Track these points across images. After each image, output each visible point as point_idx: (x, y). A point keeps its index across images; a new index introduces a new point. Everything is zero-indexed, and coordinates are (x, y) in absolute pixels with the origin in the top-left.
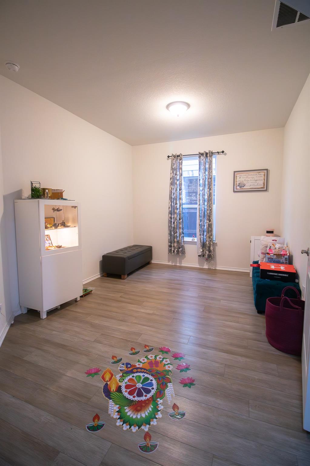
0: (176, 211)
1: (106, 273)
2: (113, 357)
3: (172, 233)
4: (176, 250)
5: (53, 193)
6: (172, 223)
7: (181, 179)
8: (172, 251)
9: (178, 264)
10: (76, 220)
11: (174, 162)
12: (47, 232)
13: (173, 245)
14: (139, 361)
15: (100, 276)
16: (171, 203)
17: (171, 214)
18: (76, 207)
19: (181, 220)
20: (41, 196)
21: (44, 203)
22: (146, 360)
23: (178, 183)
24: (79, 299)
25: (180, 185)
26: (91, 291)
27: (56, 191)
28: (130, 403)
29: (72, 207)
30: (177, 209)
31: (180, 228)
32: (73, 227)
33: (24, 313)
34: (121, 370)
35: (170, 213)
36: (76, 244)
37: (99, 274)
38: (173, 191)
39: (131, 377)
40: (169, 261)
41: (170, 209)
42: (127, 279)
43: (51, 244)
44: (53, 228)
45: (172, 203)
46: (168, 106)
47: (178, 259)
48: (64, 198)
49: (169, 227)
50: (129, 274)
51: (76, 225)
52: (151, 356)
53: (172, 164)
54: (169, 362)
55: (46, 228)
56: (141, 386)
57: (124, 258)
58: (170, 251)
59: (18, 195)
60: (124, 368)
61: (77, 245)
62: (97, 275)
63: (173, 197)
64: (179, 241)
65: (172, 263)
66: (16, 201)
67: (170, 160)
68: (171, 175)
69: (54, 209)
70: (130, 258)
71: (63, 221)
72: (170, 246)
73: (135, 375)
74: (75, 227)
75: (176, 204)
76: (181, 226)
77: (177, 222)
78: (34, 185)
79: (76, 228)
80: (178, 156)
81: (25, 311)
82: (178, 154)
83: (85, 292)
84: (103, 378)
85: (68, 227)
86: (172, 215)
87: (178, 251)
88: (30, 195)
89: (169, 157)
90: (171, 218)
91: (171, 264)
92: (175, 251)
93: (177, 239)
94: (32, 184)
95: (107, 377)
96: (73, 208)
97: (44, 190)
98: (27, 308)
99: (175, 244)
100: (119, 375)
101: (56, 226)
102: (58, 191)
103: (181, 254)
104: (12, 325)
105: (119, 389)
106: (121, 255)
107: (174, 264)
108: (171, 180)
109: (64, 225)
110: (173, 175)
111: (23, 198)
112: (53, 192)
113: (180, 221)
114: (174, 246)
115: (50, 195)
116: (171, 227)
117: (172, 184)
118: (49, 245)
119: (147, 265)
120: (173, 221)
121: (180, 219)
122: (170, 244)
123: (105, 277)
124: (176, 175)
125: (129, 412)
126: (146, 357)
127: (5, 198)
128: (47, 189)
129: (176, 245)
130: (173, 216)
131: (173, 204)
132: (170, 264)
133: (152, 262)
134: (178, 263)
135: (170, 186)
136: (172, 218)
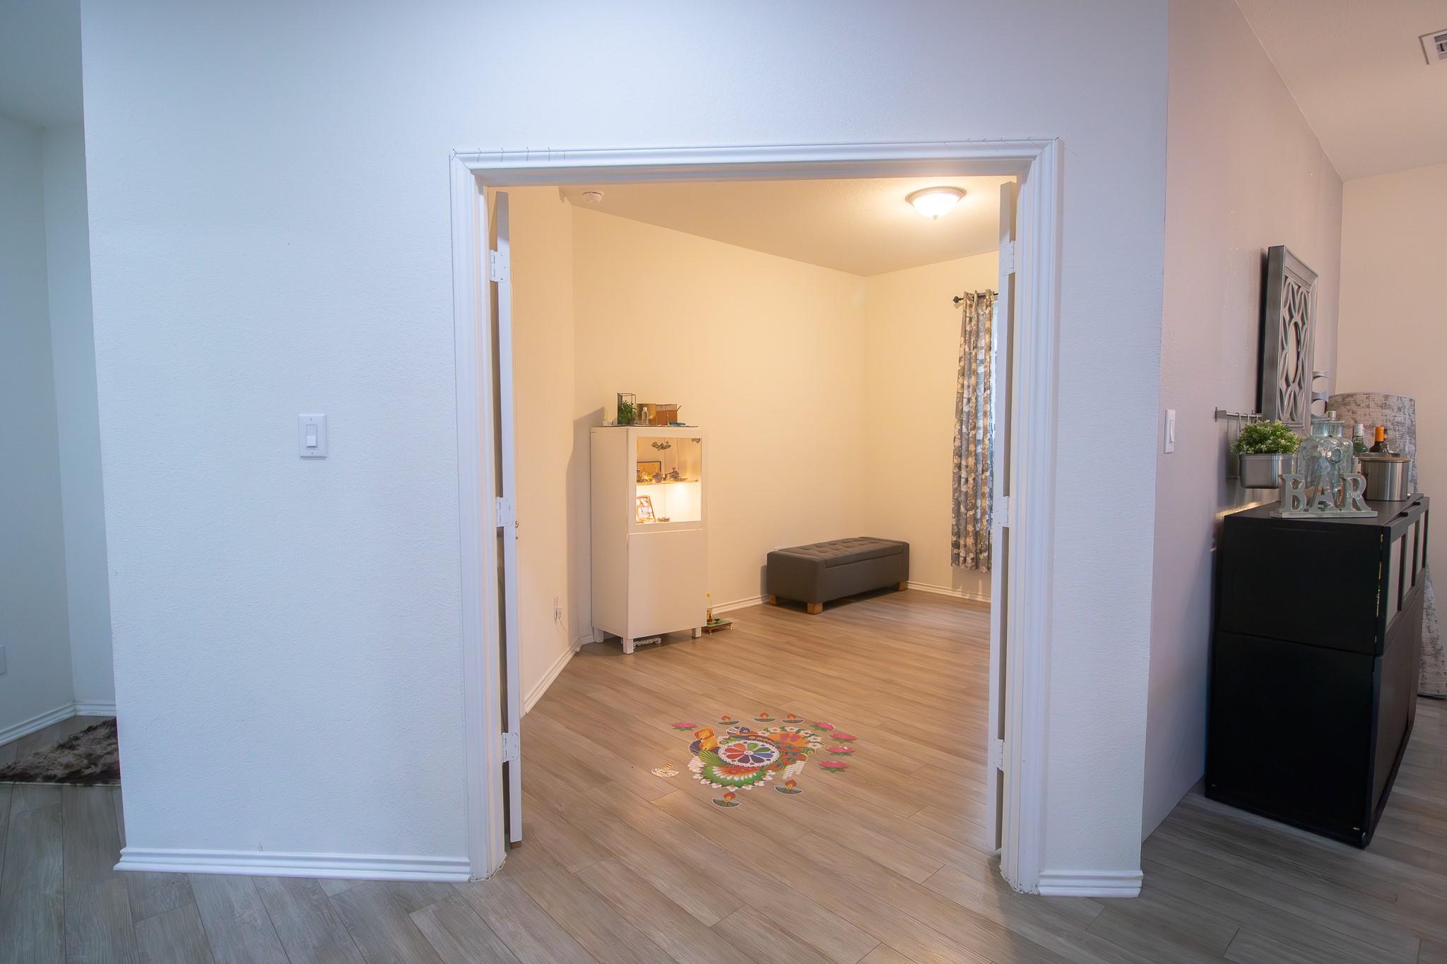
0: (972, 448)
1: (774, 596)
2: (724, 718)
3: (963, 509)
4: (972, 555)
5: (657, 412)
6: (963, 480)
7: (988, 360)
8: (961, 559)
9: (980, 599)
10: (697, 467)
11: (971, 313)
12: (642, 490)
13: (962, 542)
14: (766, 730)
15: (761, 602)
16: (961, 426)
17: (960, 456)
18: (699, 439)
19: (988, 474)
20: (633, 420)
21: (638, 433)
22: (779, 731)
23: (981, 370)
24: (699, 634)
25: (988, 374)
26: (729, 624)
27: (664, 409)
28: (723, 765)
29: (693, 440)
30: (977, 442)
31: (983, 495)
32: (693, 481)
33: (598, 642)
34: (728, 733)
35: (958, 453)
36: (697, 517)
37: (760, 596)
38: (965, 392)
39: (742, 742)
40: (955, 588)
41: (958, 443)
42: (822, 614)
43: (651, 514)
44: (654, 481)
45: (964, 427)
46: (910, 198)
47: (980, 582)
48: (678, 422)
49: (955, 491)
50: (828, 605)
51: (699, 478)
52: (790, 729)
53: (967, 320)
54: (819, 741)
55: (640, 480)
56: (752, 753)
57: (815, 562)
58: (956, 558)
59: (596, 419)
60: (737, 732)
61: (699, 519)
62: (755, 598)
63: (966, 409)
64: (981, 532)
65: (964, 592)
66: (593, 429)
67: (961, 308)
68: (962, 349)
69: (655, 445)
70: (830, 564)
71: (673, 469)
72: (956, 545)
73: (749, 742)
74: (696, 481)
75: (975, 427)
76: (987, 490)
77: (974, 479)
78: (624, 399)
79: (697, 483)
80: (981, 297)
81: (600, 639)
82: (981, 291)
83: (716, 623)
84: (697, 735)
85: (682, 480)
86: (963, 458)
87: (976, 561)
88: (615, 419)
89: (957, 300)
90: (959, 467)
91: (960, 596)
92: (969, 560)
93: (974, 526)
94: (620, 396)
95: (703, 735)
96: (695, 443)
97: (641, 406)
98: (604, 632)
99: (968, 540)
100: (724, 737)
101: (658, 478)
102: (669, 408)
103: (984, 568)
104: (577, 654)
105: (715, 750)
106: (816, 556)
107: (967, 597)
108: (962, 364)
109: (676, 476)
110: (967, 350)
111: (605, 423)
112: (659, 409)
113: (984, 477)
114: (965, 546)
115: (651, 417)
116: (960, 491)
117: (963, 375)
118: (647, 516)
119: (889, 592)
120: (963, 476)
121: (983, 472)
122: (955, 539)
123: (773, 605)
124: (975, 347)
125: (717, 771)
126: (783, 728)
127: (577, 424)
128: (646, 405)
129: (970, 541)
130: (964, 463)
131: (964, 430)
132: (958, 594)
133: (910, 587)
134: (980, 593)
135: (959, 378)
136: (963, 467)
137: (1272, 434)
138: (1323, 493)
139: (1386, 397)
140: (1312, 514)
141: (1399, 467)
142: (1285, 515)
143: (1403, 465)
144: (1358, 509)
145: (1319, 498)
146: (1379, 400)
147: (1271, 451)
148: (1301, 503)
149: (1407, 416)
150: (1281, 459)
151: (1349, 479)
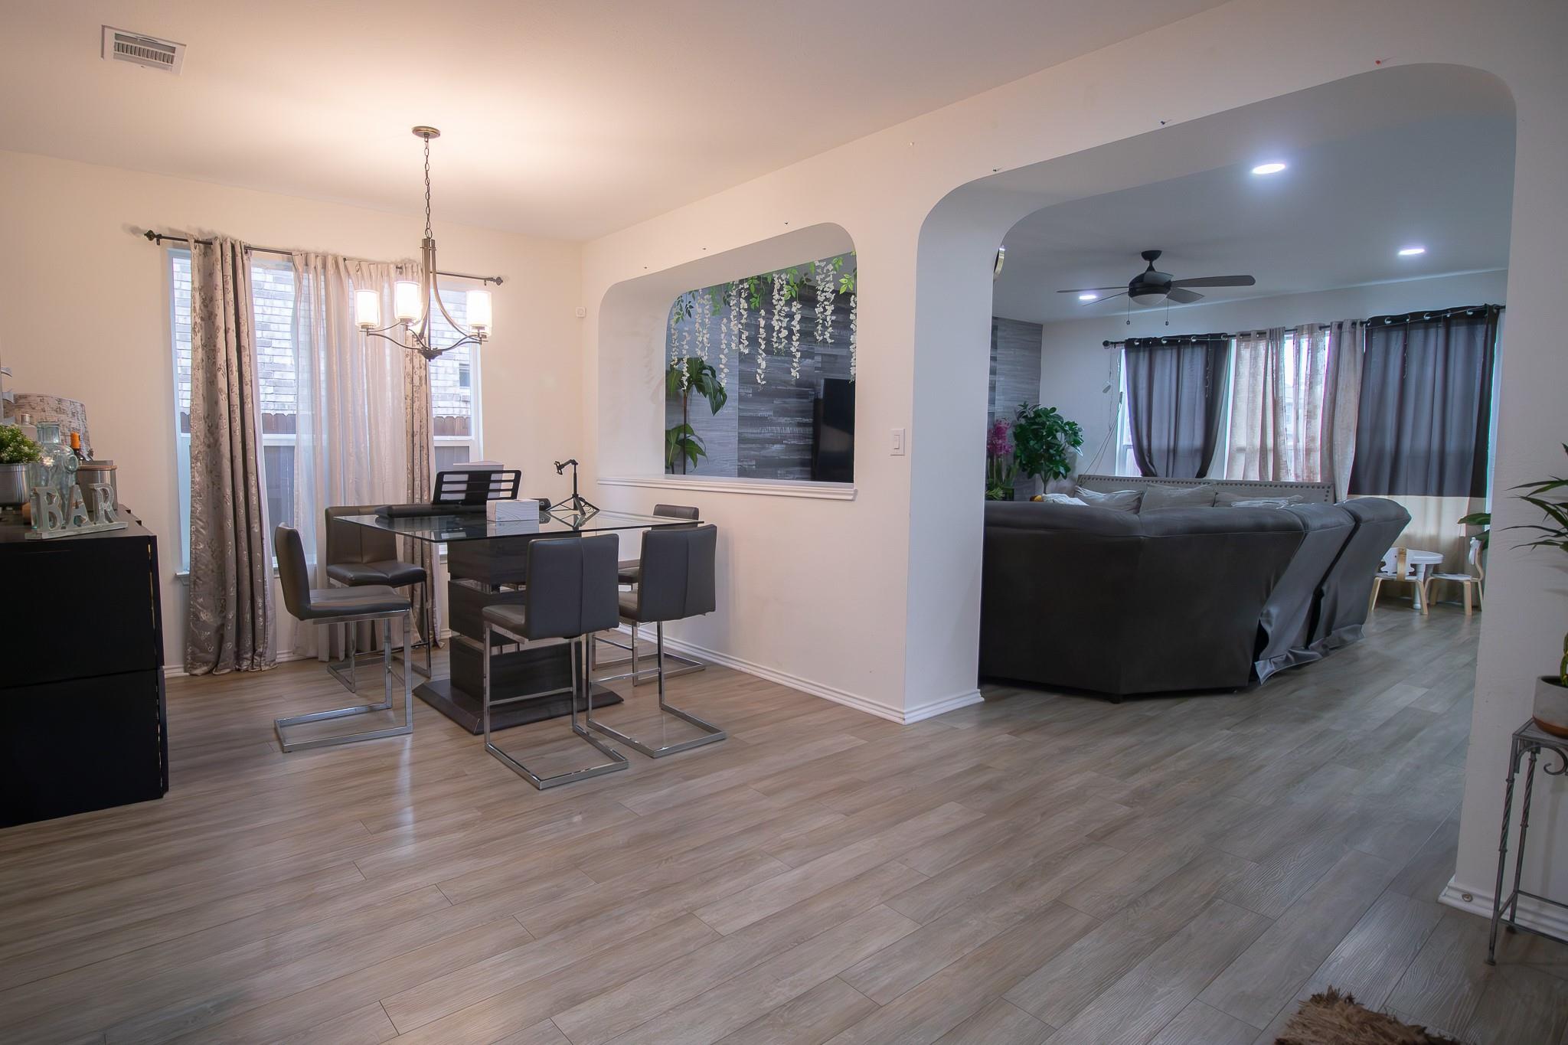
137: (11, 440)
138: (77, 507)
139: (60, 401)
140: (71, 532)
141: (107, 474)
142: (45, 536)
143: (111, 473)
144: (110, 521)
145: (74, 513)
146: (54, 404)
147: (13, 461)
148: (58, 519)
149: (81, 423)
150: (24, 469)
151: (99, 489)
